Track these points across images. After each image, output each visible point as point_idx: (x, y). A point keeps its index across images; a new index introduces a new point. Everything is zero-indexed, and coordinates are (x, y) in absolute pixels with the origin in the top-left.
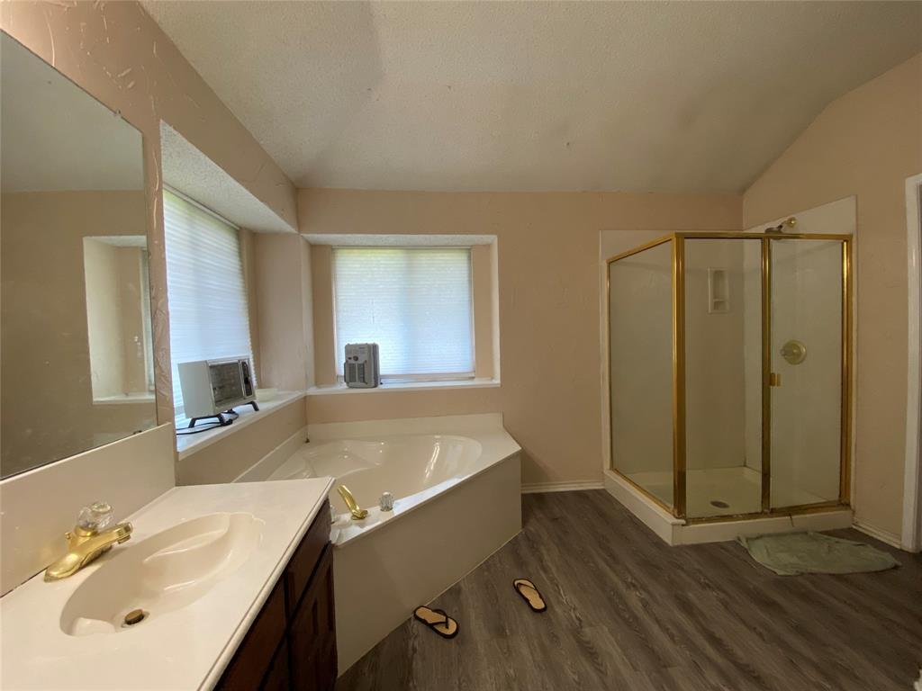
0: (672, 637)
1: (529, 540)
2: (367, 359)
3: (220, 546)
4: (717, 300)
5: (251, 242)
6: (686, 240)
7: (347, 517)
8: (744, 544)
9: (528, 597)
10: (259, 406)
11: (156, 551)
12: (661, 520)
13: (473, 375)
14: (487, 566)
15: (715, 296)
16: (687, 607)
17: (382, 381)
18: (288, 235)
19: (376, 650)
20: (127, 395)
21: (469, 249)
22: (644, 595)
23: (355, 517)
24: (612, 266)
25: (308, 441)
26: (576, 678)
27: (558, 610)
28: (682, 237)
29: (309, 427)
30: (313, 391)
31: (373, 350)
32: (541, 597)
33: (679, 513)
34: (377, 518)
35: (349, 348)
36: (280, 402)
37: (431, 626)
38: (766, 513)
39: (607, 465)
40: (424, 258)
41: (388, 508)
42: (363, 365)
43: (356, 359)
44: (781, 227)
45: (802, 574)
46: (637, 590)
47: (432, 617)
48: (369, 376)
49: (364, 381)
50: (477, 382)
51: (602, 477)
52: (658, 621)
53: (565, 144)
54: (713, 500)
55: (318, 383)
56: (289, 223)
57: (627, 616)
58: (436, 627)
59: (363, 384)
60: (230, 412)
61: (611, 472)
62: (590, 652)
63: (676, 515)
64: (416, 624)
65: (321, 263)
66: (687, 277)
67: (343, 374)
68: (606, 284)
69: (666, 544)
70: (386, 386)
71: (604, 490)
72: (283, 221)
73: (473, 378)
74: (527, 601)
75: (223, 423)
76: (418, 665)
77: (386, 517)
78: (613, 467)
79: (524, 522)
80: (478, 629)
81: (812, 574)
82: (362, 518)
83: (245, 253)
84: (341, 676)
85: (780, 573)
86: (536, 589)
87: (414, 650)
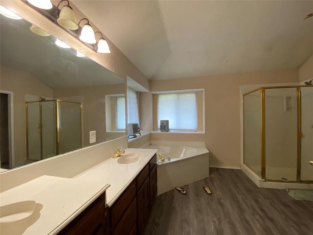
0: (248, 207)
1: (210, 178)
2: (166, 124)
3: (137, 158)
4: (288, 107)
5: (140, 95)
6: (266, 89)
7: (160, 161)
8: (287, 190)
9: (206, 190)
10: (141, 134)
11: (127, 157)
12: (256, 179)
13: (197, 130)
14: (197, 182)
15: (287, 105)
16: (257, 201)
17: (170, 130)
18: (148, 92)
19: (166, 193)
20: (112, 131)
21: (196, 93)
22: (244, 197)
23: (162, 161)
24: (245, 96)
25: (151, 145)
26: (216, 208)
27: (215, 195)
28: (264, 89)
29: (151, 141)
30: (152, 132)
31: (167, 122)
32: (210, 191)
33: (263, 177)
34: (167, 161)
35: (161, 121)
36: (145, 134)
37: (179, 191)
38: (298, 182)
39: (242, 162)
40: (183, 96)
41: (170, 160)
42: (165, 126)
43: (163, 124)
44: (311, 81)
45: (305, 201)
46: (242, 195)
47: (180, 189)
48: (166, 129)
49: (165, 130)
50: (197, 132)
51: (240, 166)
52: (245, 203)
53: (226, 61)
54: (282, 177)
55: (153, 130)
56: (148, 90)
57: (236, 200)
58: (181, 191)
59: (164, 131)
60: (135, 135)
61: (244, 164)
62: (221, 205)
63: (262, 178)
64: (176, 190)
65: (155, 98)
66: (266, 99)
67: (160, 128)
68: (242, 101)
69: (258, 186)
70: (171, 132)
71: (241, 170)
72: (146, 90)
73: (197, 131)
74: (206, 191)
75: (135, 137)
76: (175, 197)
77: (168, 162)
78: (244, 163)
79: (210, 174)
80: (191, 194)
81: (309, 201)
82: (163, 161)
83: (138, 97)
84: (158, 196)
85: (296, 199)
86: (209, 189)
87: (175, 194)
